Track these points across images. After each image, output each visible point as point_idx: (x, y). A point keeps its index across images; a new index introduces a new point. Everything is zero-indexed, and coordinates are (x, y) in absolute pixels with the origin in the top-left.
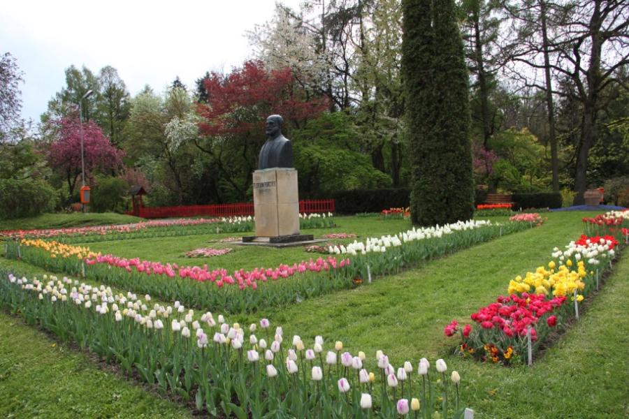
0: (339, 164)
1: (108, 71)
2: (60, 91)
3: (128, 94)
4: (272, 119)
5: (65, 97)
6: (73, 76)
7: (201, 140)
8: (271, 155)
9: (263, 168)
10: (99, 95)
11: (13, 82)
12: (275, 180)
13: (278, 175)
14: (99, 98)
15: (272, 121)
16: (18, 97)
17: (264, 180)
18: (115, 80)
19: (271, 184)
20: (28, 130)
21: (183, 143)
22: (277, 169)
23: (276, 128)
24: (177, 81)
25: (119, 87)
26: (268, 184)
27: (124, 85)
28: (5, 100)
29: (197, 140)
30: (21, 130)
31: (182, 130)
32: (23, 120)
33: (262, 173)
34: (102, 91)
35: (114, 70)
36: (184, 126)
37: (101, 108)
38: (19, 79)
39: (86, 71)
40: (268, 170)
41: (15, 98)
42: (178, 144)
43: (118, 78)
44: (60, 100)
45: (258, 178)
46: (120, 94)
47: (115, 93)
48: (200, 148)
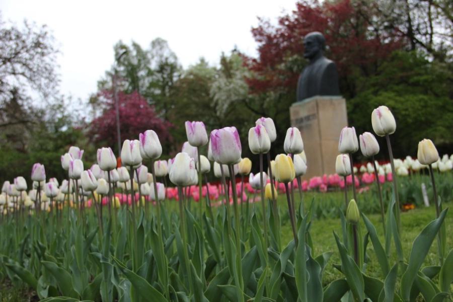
0: (420, 113)
1: (158, 43)
2: (109, 69)
3: (181, 67)
4: (310, 38)
5: (115, 76)
6: (122, 52)
7: (252, 100)
8: (311, 81)
9: (302, 99)
10: (149, 71)
11: (51, 56)
12: (316, 112)
13: (320, 105)
14: (150, 73)
15: (310, 40)
16: (56, 71)
17: (303, 113)
18: (166, 54)
19: (311, 118)
20: (68, 105)
21: (232, 104)
22: (318, 98)
23: (316, 48)
24: (235, 50)
25: (171, 60)
26: (308, 118)
27: (176, 58)
28: (44, 75)
29: (247, 100)
30: (60, 106)
31: (230, 90)
32: (63, 96)
33: (300, 106)
34: (154, 65)
35: (165, 42)
36: (232, 86)
37: (152, 85)
38: (57, 51)
39: (136, 46)
40: (307, 100)
41: (54, 73)
42: (226, 106)
43: (170, 50)
44: (109, 79)
45: (297, 113)
46: (173, 68)
47: (167, 67)
48: (253, 110)
